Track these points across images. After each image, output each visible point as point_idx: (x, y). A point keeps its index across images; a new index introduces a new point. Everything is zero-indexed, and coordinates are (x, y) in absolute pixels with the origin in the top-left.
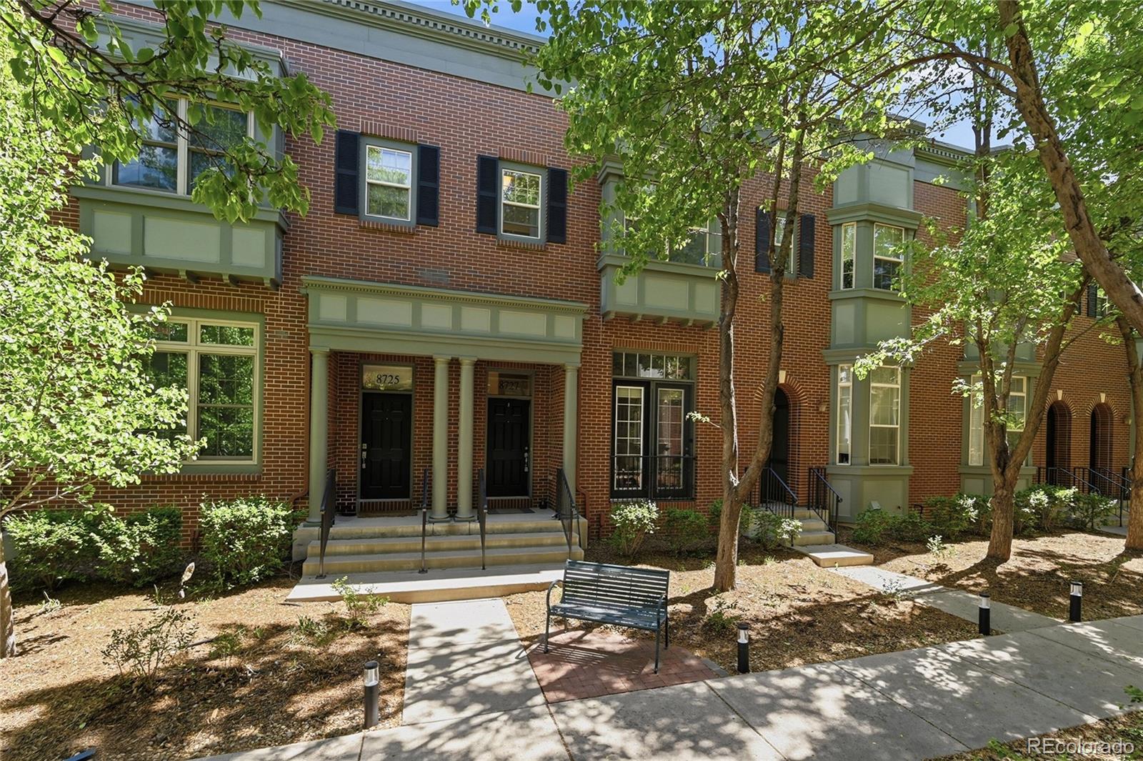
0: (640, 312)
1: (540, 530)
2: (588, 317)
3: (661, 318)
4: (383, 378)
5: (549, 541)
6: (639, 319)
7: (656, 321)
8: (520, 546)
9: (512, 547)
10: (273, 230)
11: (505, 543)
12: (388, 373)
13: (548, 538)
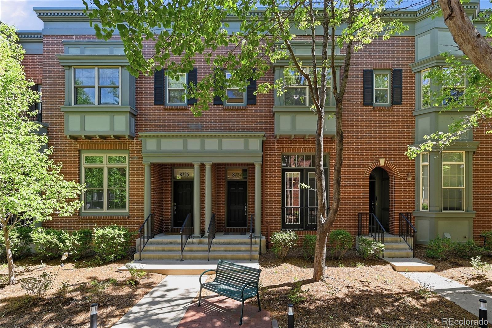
0: (293, 134)
1: (242, 243)
2: (265, 139)
3: (305, 136)
4: (182, 174)
5: (244, 249)
6: (293, 137)
7: (303, 137)
8: (230, 251)
9: (226, 251)
10: (128, 114)
11: (222, 249)
12: (184, 172)
13: (243, 248)
